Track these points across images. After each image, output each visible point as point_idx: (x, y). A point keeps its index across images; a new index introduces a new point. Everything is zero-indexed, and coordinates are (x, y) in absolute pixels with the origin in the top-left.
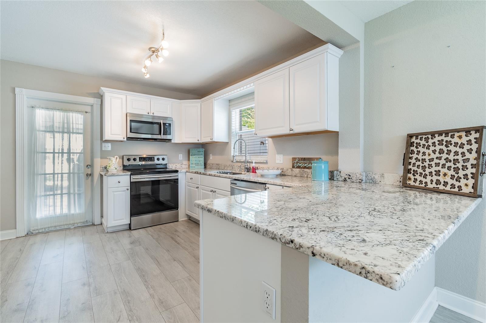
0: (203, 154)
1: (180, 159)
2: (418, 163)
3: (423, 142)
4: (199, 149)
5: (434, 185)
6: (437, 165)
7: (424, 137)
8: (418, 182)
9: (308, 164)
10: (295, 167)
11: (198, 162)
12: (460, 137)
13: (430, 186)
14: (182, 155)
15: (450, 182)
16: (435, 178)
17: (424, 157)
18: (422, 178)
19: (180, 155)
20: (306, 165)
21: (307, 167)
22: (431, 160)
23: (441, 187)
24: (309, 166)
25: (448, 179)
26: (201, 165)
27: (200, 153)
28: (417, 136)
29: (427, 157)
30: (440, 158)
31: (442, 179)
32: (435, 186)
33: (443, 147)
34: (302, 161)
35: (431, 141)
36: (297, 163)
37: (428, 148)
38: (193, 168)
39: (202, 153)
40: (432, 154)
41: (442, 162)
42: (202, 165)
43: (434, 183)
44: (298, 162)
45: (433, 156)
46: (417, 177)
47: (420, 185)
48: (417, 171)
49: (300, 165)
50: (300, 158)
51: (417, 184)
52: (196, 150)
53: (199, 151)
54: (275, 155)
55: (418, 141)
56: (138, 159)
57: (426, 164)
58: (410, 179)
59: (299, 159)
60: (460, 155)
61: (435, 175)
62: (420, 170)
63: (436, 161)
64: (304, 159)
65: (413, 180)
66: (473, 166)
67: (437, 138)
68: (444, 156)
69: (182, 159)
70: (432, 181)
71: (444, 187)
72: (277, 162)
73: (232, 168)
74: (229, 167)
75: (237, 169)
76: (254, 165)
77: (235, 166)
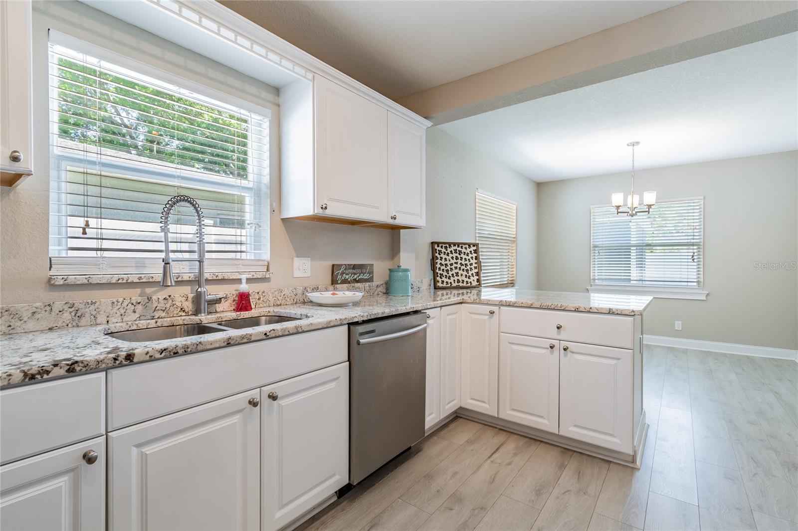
2: (442, 268)
3: (443, 250)
5: (456, 284)
6: (456, 268)
7: (444, 245)
8: (445, 283)
9: (358, 274)
10: (339, 282)
12: (466, 248)
13: (454, 285)
15: (466, 280)
16: (456, 278)
17: (446, 262)
18: (447, 280)
20: (356, 276)
21: (357, 279)
22: (451, 265)
23: (461, 284)
24: (360, 277)
25: (464, 278)
28: (438, 244)
29: (448, 263)
30: (456, 263)
31: (460, 278)
32: (458, 284)
33: (457, 255)
34: (351, 271)
35: (449, 250)
36: (342, 274)
37: (448, 255)
40: (451, 260)
41: (459, 266)
43: (456, 282)
44: (344, 271)
45: (453, 261)
46: (444, 279)
47: (447, 285)
48: (442, 274)
49: (347, 277)
50: (348, 265)
51: (445, 285)
54: (293, 259)
55: (440, 248)
57: (448, 268)
58: (438, 282)
59: (346, 267)
60: (468, 261)
61: (456, 276)
62: (445, 273)
63: (455, 265)
64: (355, 267)
65: (441, 282)
66: (475, 268)
67: (453, 248)
68: (459, 261)
70: (454, 280)
71: (462, 284)
72: (297, 274)
73: (73, 314)
74: (37, 316)
75: (119, 314)
76: (244, 287)
77: (100, 305)
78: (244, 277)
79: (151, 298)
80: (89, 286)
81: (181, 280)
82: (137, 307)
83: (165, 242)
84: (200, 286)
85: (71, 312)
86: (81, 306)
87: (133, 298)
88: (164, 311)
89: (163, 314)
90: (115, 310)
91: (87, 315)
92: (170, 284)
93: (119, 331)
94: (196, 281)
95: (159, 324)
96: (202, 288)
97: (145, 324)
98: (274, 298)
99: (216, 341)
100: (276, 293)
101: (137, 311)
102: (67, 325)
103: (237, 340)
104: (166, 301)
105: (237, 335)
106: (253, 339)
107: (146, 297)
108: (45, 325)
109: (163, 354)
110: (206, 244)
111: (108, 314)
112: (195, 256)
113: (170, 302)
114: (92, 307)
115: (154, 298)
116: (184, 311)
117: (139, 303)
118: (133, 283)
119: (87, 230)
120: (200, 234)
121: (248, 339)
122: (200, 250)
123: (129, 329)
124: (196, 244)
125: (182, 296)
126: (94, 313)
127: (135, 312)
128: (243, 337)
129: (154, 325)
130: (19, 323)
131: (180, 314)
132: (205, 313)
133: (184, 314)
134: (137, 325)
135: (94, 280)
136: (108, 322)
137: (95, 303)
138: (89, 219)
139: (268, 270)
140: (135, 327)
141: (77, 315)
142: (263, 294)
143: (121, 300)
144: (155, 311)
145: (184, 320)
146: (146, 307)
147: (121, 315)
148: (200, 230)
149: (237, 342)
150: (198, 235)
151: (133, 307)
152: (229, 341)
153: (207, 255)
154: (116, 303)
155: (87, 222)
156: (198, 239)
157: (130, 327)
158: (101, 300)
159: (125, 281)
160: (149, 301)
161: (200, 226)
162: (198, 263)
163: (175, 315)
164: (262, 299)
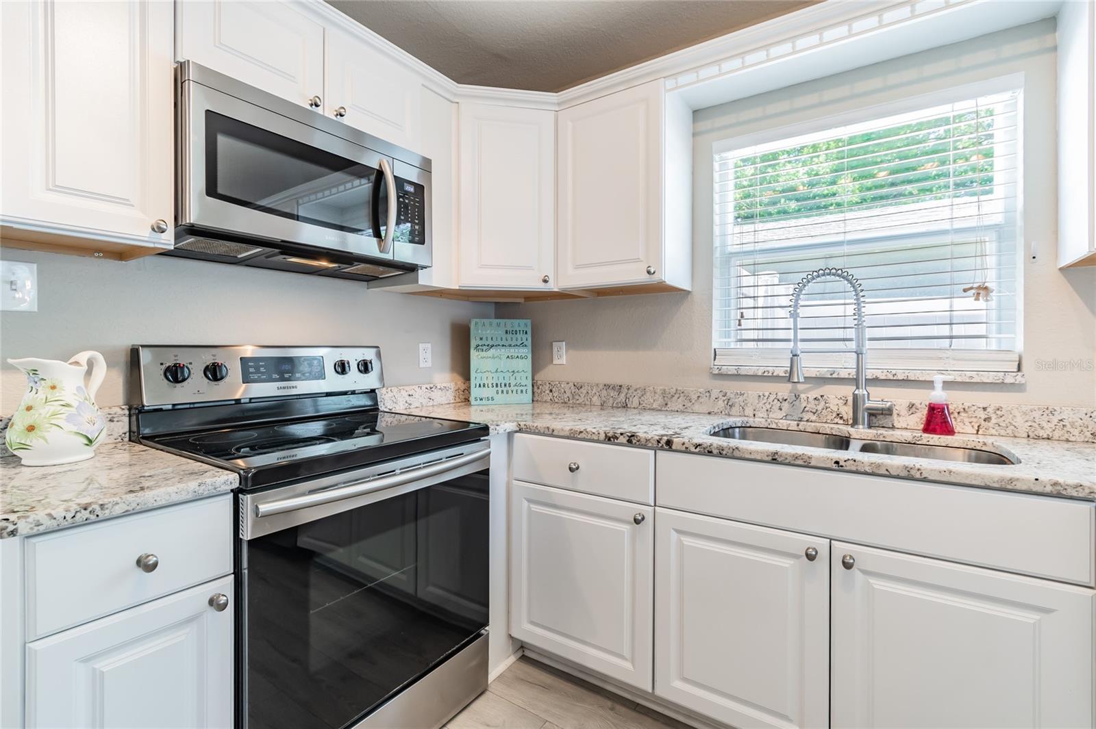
0: (529, 343)
1: (422, 365)
4: (509, 322)
11: (507, 375)
14: (429, 345)
19: (421, 346)
26: (520, 389)
27: (514, 336)
38: (484, 402)
39: (524, 337)
42: (524, 389)
52: (498, 325)
53: (509, 329)
56: (234, 372)
69: (429, 364)
73: (726, 402)
74: (701, 400)
75: (765, 409)
76: (938, 395)
77: (748, 397)
78: (938, 379)
79: (799, 396)
80: (737, 377)
81: (837, 377)
82: (783, 404)
83: (797, 329)
84: (858, 388)
85: (724, 401)
86: (732, 396)
87: (779, 394)
88: (814, 413)
89: (814, 418)
90: (761, 404)
91: (737, 405)
92: (796, 381)
93: (758, 426)
94: (854, 379)
95: (801, 427)
96: (861, 390)
97: (784, 424)
98: (1029, 424)
99: (757, 452)
100: (1037, 414)
101: (783, 409)
102: (721, 412)
103: (786, 459)
104: (817, 402)
105: (789, 451)
106: (813, 463)
107: (794, 395)
108: (705, 409)
109: (698, 450)
110: (867, 329)
111: (754, 408)
112: (852, 345)
113: (823, 403)
114: (741, 399)
115: (803, 396)
116: (841, 418)
117: (786, 400)
118: (778, 376)
119: (742, 321)
120: (858, 313)
121: (805, 462)
122: (858, 337)
123: (769, 427)
124: (854, 329)
125: (839, 397)
126: (742, 404)
127: (781, 409)
128: (796, 457)
129: (796, 428)
130: (690, 404)
131: (836, 420)
132: (863, 424)
133: (841, 422)
134: (777, 423)
135: (743, 371)
136: (754, 415)
137: (743, 394)
138: (743, 310)
139: (1019, 369)
140: (774, 426)
141: (729, 404)
142: (998, 412)
143: (767, 394)
144: (803, 412)
145: (832, 429)
146: (793, 405)
147: (767, 410)
148: (859, 310)
149: (787, 461)
150: (856, 317)
151: (779, 404)
152: (774, 455)
153: (868, 344)
154: (762, 397)
155: (742, 313)
156: (856, 322)
157: (769, 424)
158: (749, 392)
159: (770, 374)
160: (797, 399)
161: (859, 304)
162: (854, 355)
163: (829, 421)
164: (994, 421)
